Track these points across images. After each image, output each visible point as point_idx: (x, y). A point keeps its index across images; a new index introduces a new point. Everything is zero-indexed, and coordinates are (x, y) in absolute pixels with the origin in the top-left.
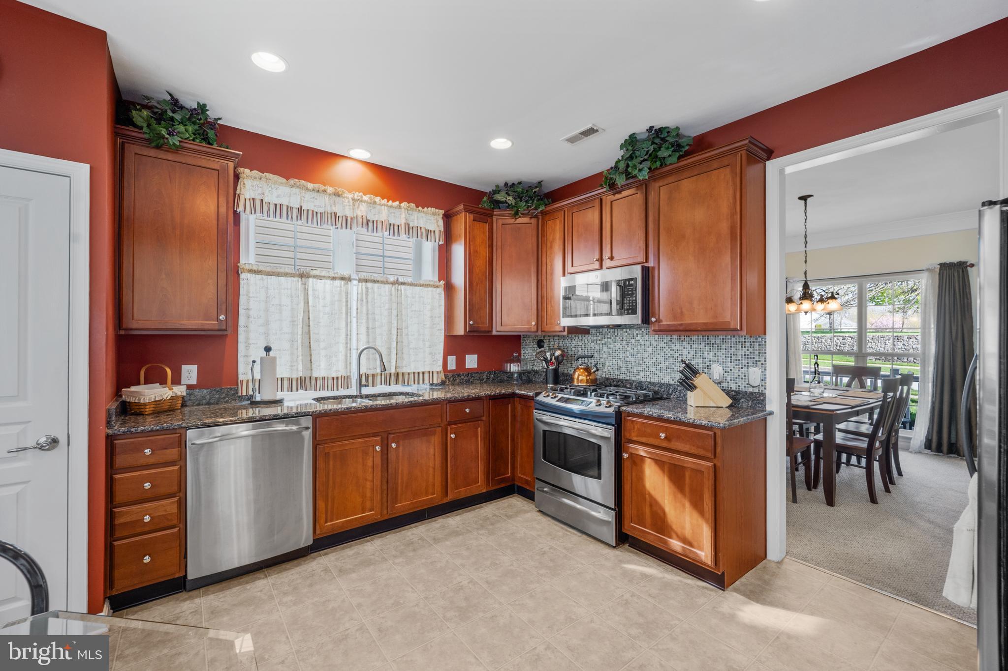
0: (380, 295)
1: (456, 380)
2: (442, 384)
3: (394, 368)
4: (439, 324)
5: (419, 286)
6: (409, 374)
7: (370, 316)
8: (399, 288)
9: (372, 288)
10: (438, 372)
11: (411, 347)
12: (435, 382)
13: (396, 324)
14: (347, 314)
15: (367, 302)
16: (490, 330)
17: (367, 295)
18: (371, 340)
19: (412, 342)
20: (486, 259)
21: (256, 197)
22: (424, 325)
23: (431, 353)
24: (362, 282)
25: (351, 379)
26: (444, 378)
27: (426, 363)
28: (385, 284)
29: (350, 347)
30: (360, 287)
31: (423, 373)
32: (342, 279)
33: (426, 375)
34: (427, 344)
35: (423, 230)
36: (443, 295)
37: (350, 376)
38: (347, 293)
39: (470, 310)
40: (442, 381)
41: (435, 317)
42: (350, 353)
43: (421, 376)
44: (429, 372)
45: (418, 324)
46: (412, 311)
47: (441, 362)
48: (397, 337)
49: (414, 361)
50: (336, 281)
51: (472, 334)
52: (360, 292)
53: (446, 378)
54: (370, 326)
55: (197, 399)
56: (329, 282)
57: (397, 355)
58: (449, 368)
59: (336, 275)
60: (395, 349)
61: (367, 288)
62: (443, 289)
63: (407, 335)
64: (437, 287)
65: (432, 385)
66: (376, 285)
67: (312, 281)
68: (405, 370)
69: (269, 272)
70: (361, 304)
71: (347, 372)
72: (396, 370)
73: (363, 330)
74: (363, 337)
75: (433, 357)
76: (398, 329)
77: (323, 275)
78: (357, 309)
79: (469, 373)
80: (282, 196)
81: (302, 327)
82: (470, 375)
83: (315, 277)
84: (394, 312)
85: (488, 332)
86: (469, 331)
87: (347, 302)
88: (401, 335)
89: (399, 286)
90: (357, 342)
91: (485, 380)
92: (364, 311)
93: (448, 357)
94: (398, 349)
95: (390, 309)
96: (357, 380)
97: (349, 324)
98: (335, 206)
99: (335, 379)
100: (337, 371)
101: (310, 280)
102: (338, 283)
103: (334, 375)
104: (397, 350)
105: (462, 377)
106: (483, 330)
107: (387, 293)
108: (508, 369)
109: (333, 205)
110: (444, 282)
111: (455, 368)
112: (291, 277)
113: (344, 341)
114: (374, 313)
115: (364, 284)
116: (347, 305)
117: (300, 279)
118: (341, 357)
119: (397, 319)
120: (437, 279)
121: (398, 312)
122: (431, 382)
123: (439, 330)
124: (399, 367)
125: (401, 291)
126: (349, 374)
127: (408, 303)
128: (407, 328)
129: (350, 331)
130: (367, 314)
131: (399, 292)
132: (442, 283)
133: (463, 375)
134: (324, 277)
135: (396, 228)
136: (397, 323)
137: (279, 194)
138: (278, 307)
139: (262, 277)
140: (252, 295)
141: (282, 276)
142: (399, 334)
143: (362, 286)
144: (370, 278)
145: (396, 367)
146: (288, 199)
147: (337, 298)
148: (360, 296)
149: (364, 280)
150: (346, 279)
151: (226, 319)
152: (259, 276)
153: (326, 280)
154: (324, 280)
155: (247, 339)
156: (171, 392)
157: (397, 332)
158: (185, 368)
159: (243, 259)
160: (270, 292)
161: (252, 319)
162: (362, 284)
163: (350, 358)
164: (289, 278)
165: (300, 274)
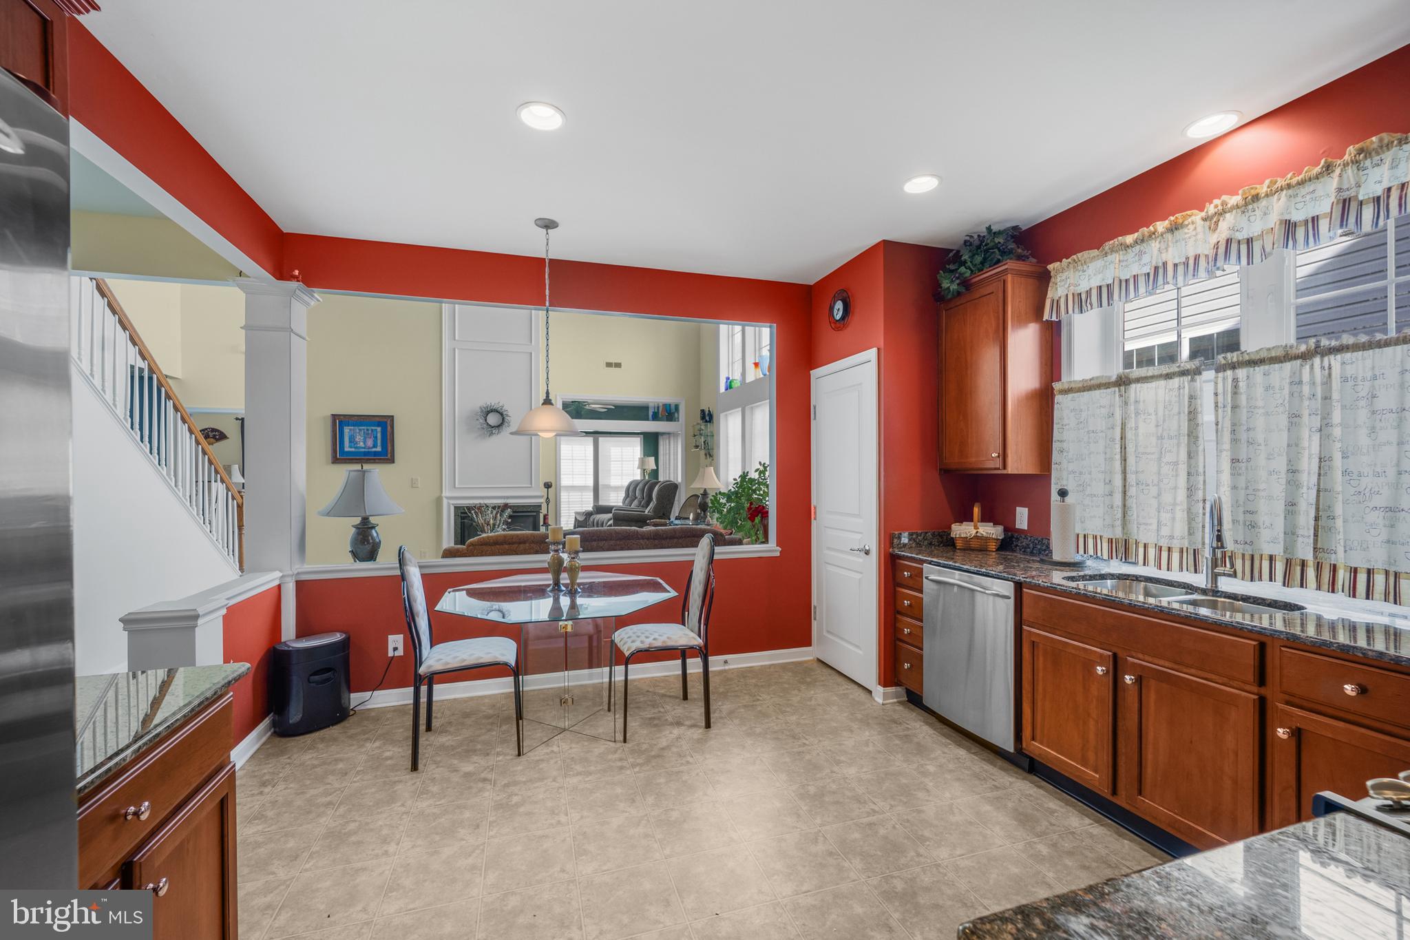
0: (1268, 387)
3: (1312, 550)
5: (1397, 344)
6: (1353, 570)
7: (1243, 436)
8: (1326, 363)
9: (1248, 377)
11: (1372, 504)
13: (1315, 450)
17: (1235, 393)
18: (1243, 484)
24: (1225, 371)
25: (1203, 556)
28: (1281, 362)
30: (1220, 380)
32: (1185, 373)
37: (1203, 550)
38: (1192, 397)
42: (1203, 508)
48: (1319, 479)
49: (1388, 541)
50: (1175, 380)
52: (1220, 390)
54: (1241, 456)
55: (1023, 545)
56: (1162, 383)
57: (1316, 520)
59: (1172, 370)
60: (1314, 506)
61: (1236, 379)
66: (1259, 371)
69: (1079, 388)
71: (1191, 542)
72: (1315, 556)
73: (1226, 465)
74: (1226, 476)
76: (1321, 459)
77: (1151, 374)
80: (1092, 275)
83: (1138, 380)
87: (1193, 413)
89: (1325, 359)
94: (1321, 506)
95: (1291, 416)
99: (1164, 549)
100: (1171, 537)
101: (1133, 386)
102: (1177, 382)
103: (1163, 543)
104: (1317, 509)
107: (1288, 381)
109: (1164, 250)
112: (1106, 388)
113: (1185, 486)
114: (1249, 429)
115: (1229, 373)
116: (1190, 420)
117: (1117, 389)
118: (1182, 512)
119: (1321, 437)
121: (1321, 420)
124: (1324, 550)
125: (1330, 368)
126: (1200, 546)
127: (1363, 394)
128: (1345, 456)
130: (1234, 432)
131: (1325, 371)
134: (1153, 377)
136: (1321, 446)
137: (1089, 276)
138: (1092, 434)
139: (1073, 397)
140: (1065, 423)
141: (1095, 389)
142: (1322, 472)
143: (1224, 379)
144: (1241, 358)
145: (1314, 548)
146: (1100, 276)
147: (1176, 410)
148: (1220, 398)
149: (1227, 366)
150: (1192, 373)
151: (999, 457)
152: (1070, 396)
153: (1157, 382)
154: (1154, 383)
155: (1058, 479)
156: (975, 531)
157: (1320, 468)
158: (1019, 509)
159: (1064, 378)
160: (1084, 415)
161: (1065, 454)
162: (1224, 375)
163: (1201, 515)
164: (1105, 391)
165: (1117, 382)
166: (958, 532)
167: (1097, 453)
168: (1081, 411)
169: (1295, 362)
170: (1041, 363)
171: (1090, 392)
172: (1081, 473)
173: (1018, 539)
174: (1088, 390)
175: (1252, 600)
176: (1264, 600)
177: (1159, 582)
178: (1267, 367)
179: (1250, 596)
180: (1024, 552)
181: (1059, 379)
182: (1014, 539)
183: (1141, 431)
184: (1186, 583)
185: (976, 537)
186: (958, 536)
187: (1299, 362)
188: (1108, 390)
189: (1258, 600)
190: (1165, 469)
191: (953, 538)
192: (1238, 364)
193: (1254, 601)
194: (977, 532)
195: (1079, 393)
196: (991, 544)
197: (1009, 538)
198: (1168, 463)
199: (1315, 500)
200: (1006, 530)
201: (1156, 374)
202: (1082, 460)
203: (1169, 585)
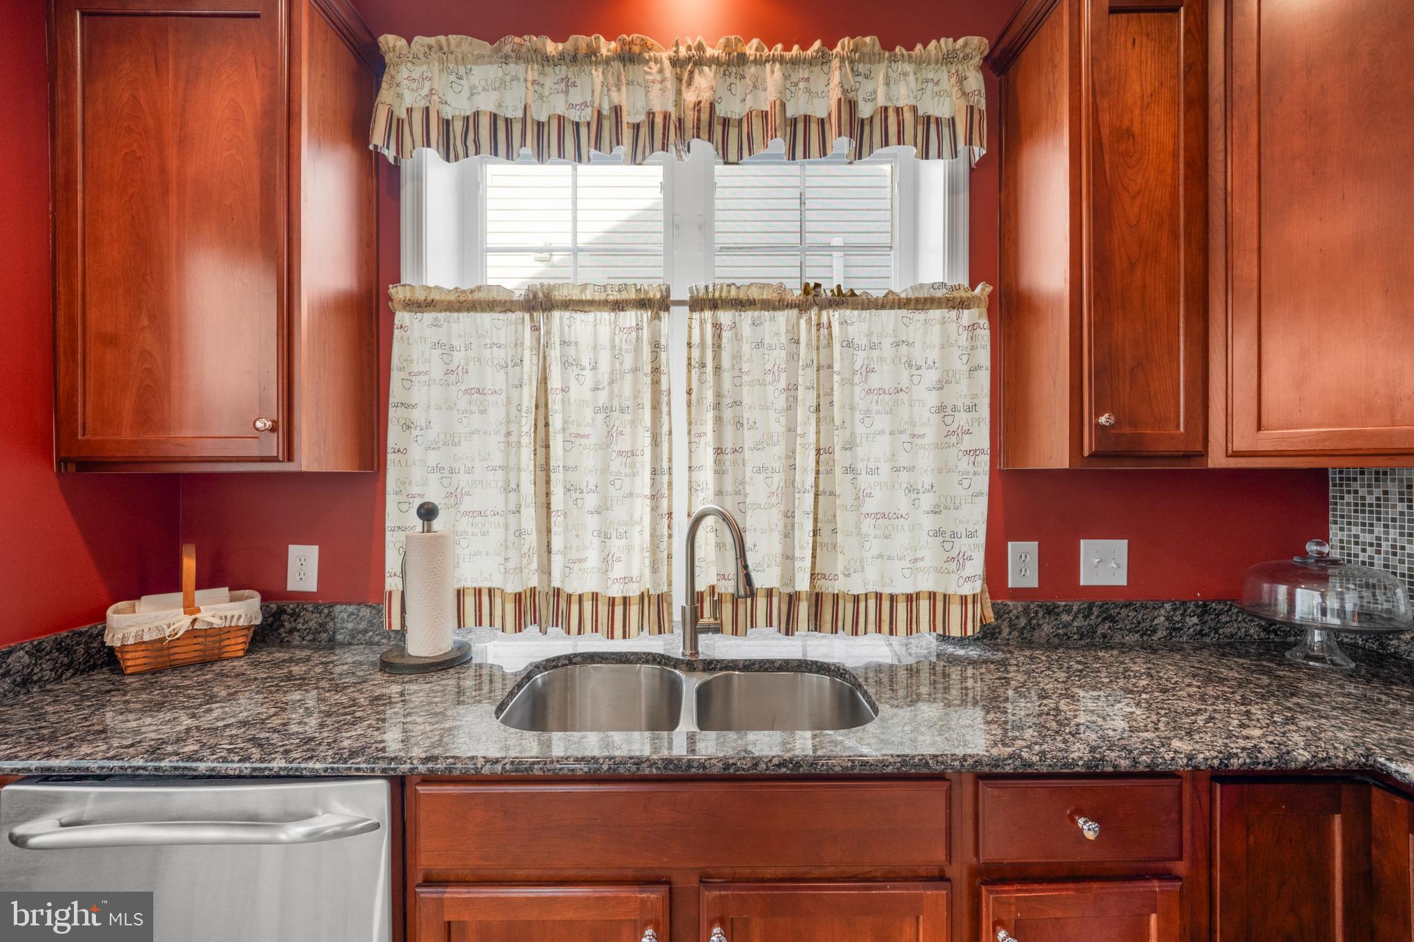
0: (759, 344)
1: (1039, 625)
2: (984, 637)
3: (808, 576)
4: (968, 432)
5: (892, 308)
6: (856, 599)
7: (728, 414)
8: (824, 319)
9: (734, 326)
10: (964, 600)
11: (864, 510)
12: (955, 631)
13: (812, 438)
14: (656, 407)
15: (718, 368)
16: (1199, 447)
17: (718, 347)
18: (729, 487)
19: (870, 496)
20: (1175, 156)
21: (415, 105)
22: (913, 436)
23: (938, 533)
24: (702, 310)
25: (670, 605)
26: (990, 617)
27: (920, 564)
28: (774, 309)
29: (670, 506)
30: (696, 324)
31: (911, 599)
32: (643, 304)
33: (924, 605)
34: (927, 501)
35: (908, 117)
36: (984, 335)
37: (669, 595)
38: (656, 346)
39: (1100, 371)
40: (983, 626)
41: (955, 409)
42: (669, 527)
43: (902, 608)
44: (932, 596)
45: (892, 433)
46: (870, 391)
47: (977, 565)
48: (817, 479)
49: (880, 556)
50: (628, 313)
51: (1103, 466)
52: (696, 339)
53: (998, 616)
54: (728, 444)
55: (310, 629)
56: (606, 316)
57: (815, 535)
58: (1014, 580)
59: (624, 296)
60: (811, 516)
61: (717, 326)
62: (984, 310)
63: (850, 470)
64: (962, 304)
65: (944, 638)
66: (748, 316)
67: (561, 319)
68: (841, 585)
69: (446, 303)
70: (702, 382)
71: (656, 584)
72: (812, 585)
73: (706, 457)
74: (707, 476)
75: (948, 546)
76: (818, 450)
77: (589, 297)
78: (689, 393)
79: (1090, 608)
80: (480, 89)
81: (535, 450)
82: (1096, 611)
83: (567, 305)
84: (806, 398)
85: (1188, 456)
86: (1091, 456)
87: (656, 370)
88: (830, 472)
89: (824, 313)
90: (690, 494)
91: (1160, 634)
92: (709, 395)
93: (1010, 544)
94: (820, 516)
95: (792, 388)
96: (683, 608)
97: (665, 438)
98: (619, 90)
99: (619, 602)
100: (627, 580)
101: (556, 314)
102: (630, 317)
103: (616, 591)
104: (816, 520)
105: (1065, 618)
106: (1163, 447)
107: (783, 339)
108: (1283, 607)
109: (614, 89)
110: (989, 289)
111: (1034, 584)
112: (505, 311)
113: (647, 491)
114: (737, 403)
115: (708, 314)
116: (656, 383)
117: (527, 316)
118: (641, 537)
119: (818, 420)
120: (963, 279)
121: (818, 397)
122: (940, 631)
123: (967, 452)
124: (824, 576)
125: (830, 326)
126: (665, 589)
127: (857, 367)
128: (849, 446)
129: (670, 460)
130: (717, 406)
131: (824, 331)
132: (982, 290)
133: (1068, 610)
134: (591, 303)
135: (814, 128)
136: (818, 432)
137: (473, 87)
138: (475, 396)
139: (436, 319)
140: (415, 369)
141: (483, 310)
142: (822, 469)
143: (702, 322)
144: (724, 294)
145: (812, 575)
146: (494, 95)
147: (628, 363)
148: (696, 353)
149: (707, 302)
150: (656, 305)
151: (273, 429)
152: (429, 317)
153: (598, 314)
154: (592, 314)
155: (404, 483)
156: (189, 619)
157: (818, 463)
158: (295, 551)
159: (407, 276)
160: (458, 357)
161: (415, 432)
162: (701, 317)
163: (666, 538)
164: (502, 316)
165: (528, 301)
166: (133, 630)
167: (485, 433)
168: (452, 348)
169: (791, 312)
170: (360, 239)
171: (472, 314)
172: (452, 471)
173: (295, 615)
174: (468, 310)
175: (757, 666)
176: (772, 662)
177: (606, 659)
178: (756, 313)
179: (755, 660)
180: (314, 640)
181: (396, 279)
182: (285, 617)
183: (573, 394)
184: (649, 654)
185: (192, 633)
186: (131, 641)
187: (795, 312)
188: (509, 314)
189: (765, 664)
190: (616, 464)
191: (112, 649)
192: (722, 301)
193: (761, 667)
194: (194, 621)
195: (448, 314)
196: (233, 641)
197: (273, 615)
198: (620, 453)
199: (812, 507)
200: (266, 597)
201: (597, 298)
202: (455, 445)
203: (621, 662)
